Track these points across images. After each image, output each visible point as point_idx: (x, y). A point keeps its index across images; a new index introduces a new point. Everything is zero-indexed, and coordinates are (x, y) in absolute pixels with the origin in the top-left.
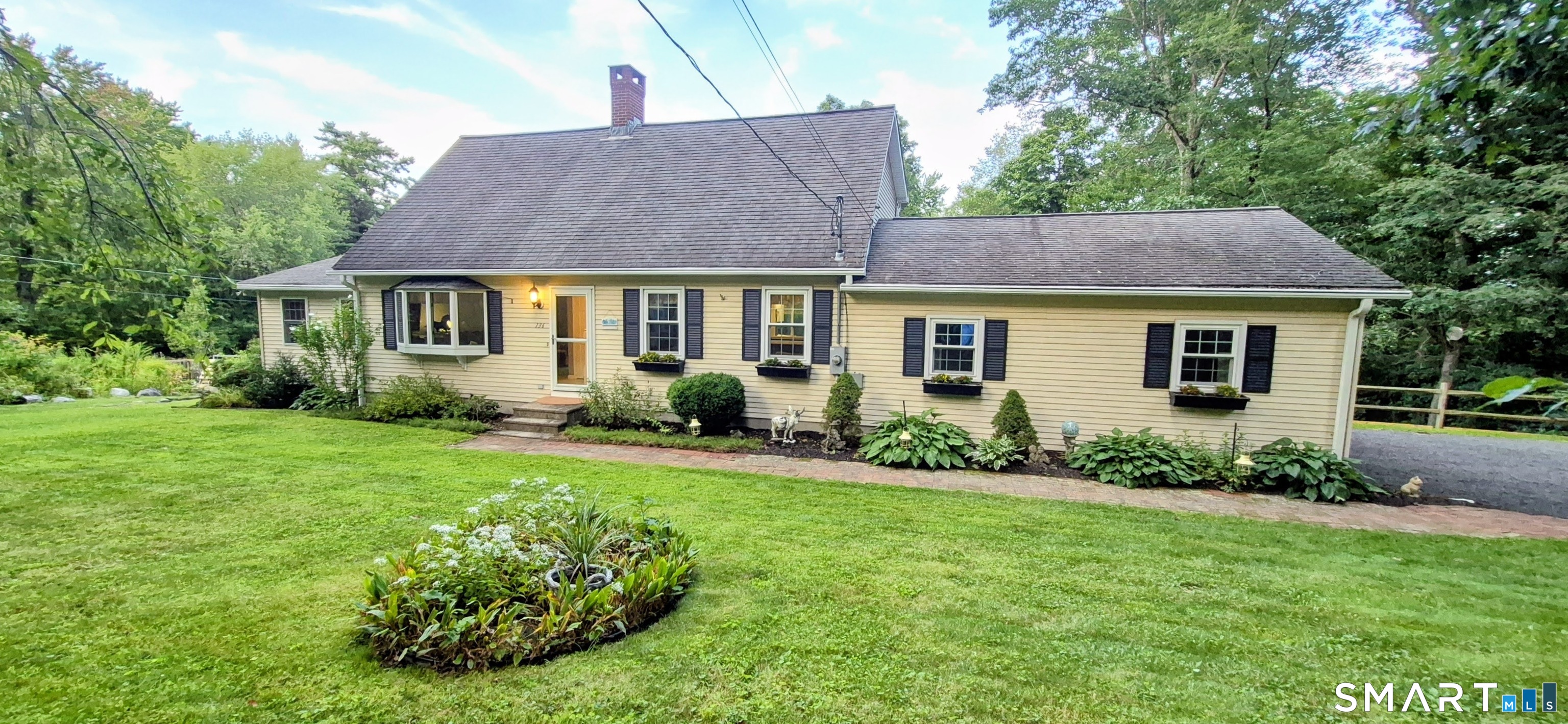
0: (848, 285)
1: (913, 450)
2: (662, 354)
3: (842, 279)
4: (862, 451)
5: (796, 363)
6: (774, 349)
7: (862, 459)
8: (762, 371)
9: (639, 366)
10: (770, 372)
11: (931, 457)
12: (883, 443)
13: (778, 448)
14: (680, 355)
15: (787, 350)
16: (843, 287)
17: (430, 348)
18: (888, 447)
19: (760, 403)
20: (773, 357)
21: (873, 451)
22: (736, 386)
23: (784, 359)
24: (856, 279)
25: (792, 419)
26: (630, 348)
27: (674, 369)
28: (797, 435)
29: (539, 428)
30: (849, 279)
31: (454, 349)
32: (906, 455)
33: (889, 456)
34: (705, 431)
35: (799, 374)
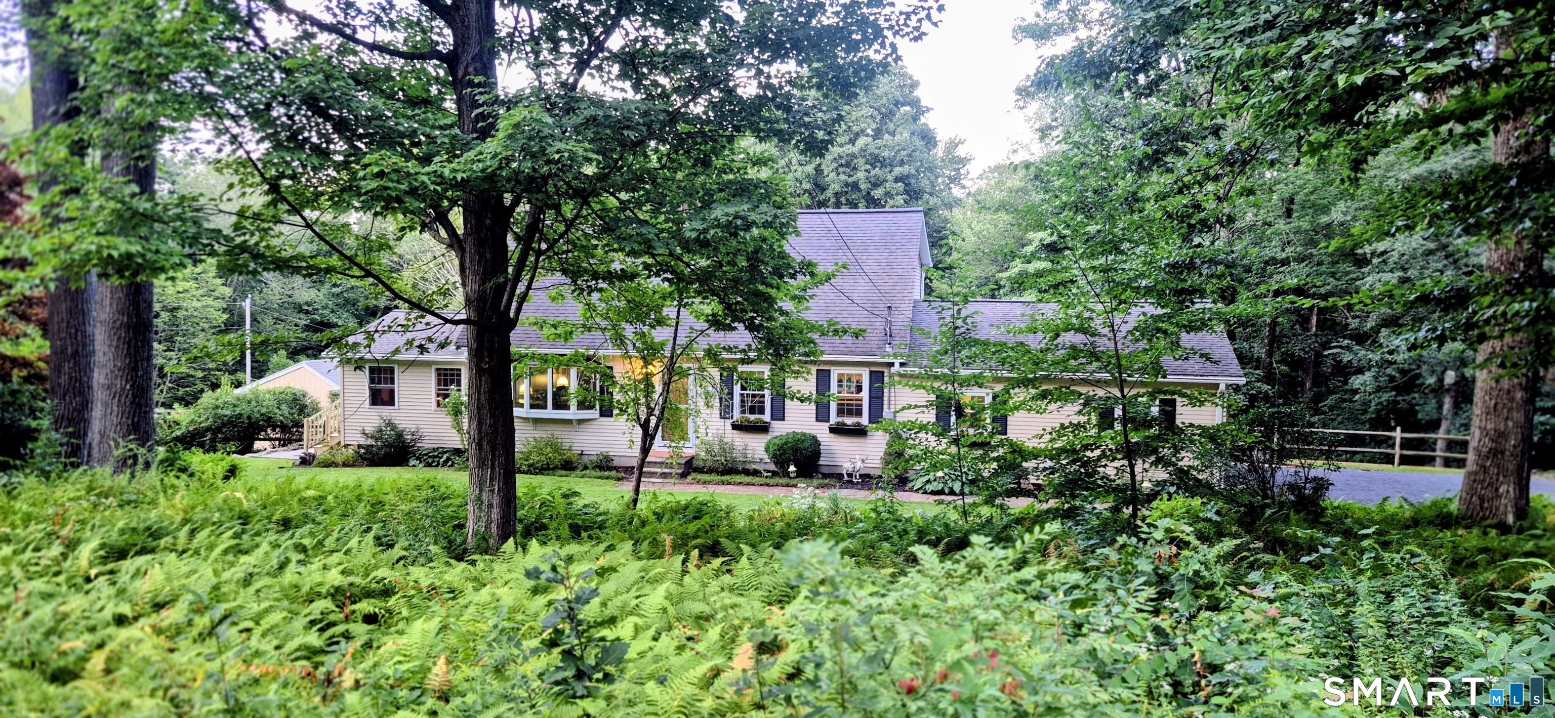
0: (896, 368)
1: (945, 483)
2: (752, 417)
3: (892, 364)
4: (910, 485)
5: (859, 424)
6: (840, 412)
7: (911, 490)
8: (833, 430)
9: (735, 427)
10: (838, 430)
11: (957, 487)
12: (926, 478)
13: (850, 484)
14: (767, 417)
15: (850, 413)
16: (893, 370)
17: (550, 413)
18: (928, 481)
19: (831, 454)
20: (840, 419)
21: (918, 484)
22: (815, 442)
23: (849, 421)
24: (902, 365)
25: (859, 465)
26: (726, 412)
27: (763, 428)
28: (861, 476)
29: (664, 475)
30: (897, 365)
31: (573, 413)
32: (941, 486)
33: (929, 488)
34: (800, 474)
35: (859, 432)
